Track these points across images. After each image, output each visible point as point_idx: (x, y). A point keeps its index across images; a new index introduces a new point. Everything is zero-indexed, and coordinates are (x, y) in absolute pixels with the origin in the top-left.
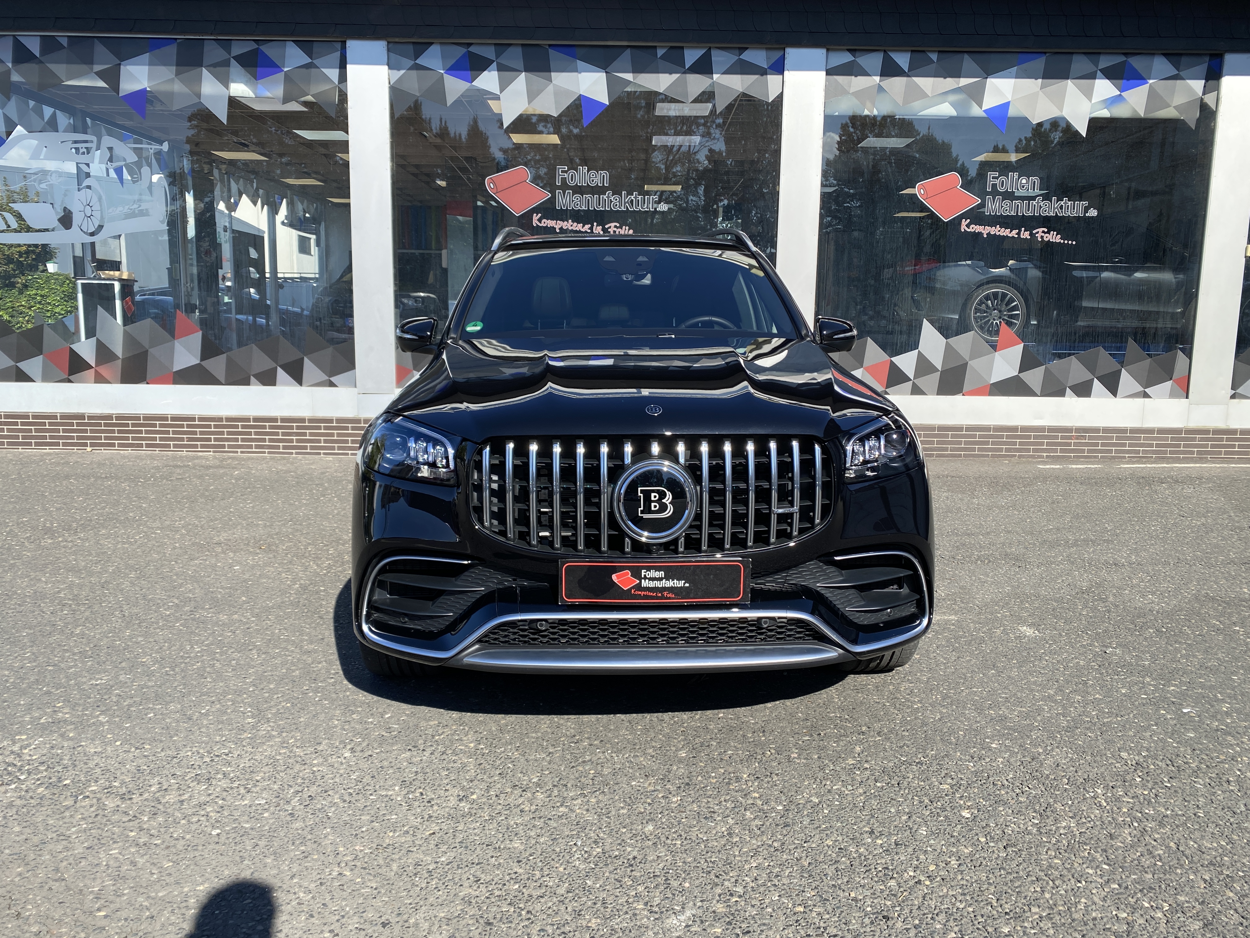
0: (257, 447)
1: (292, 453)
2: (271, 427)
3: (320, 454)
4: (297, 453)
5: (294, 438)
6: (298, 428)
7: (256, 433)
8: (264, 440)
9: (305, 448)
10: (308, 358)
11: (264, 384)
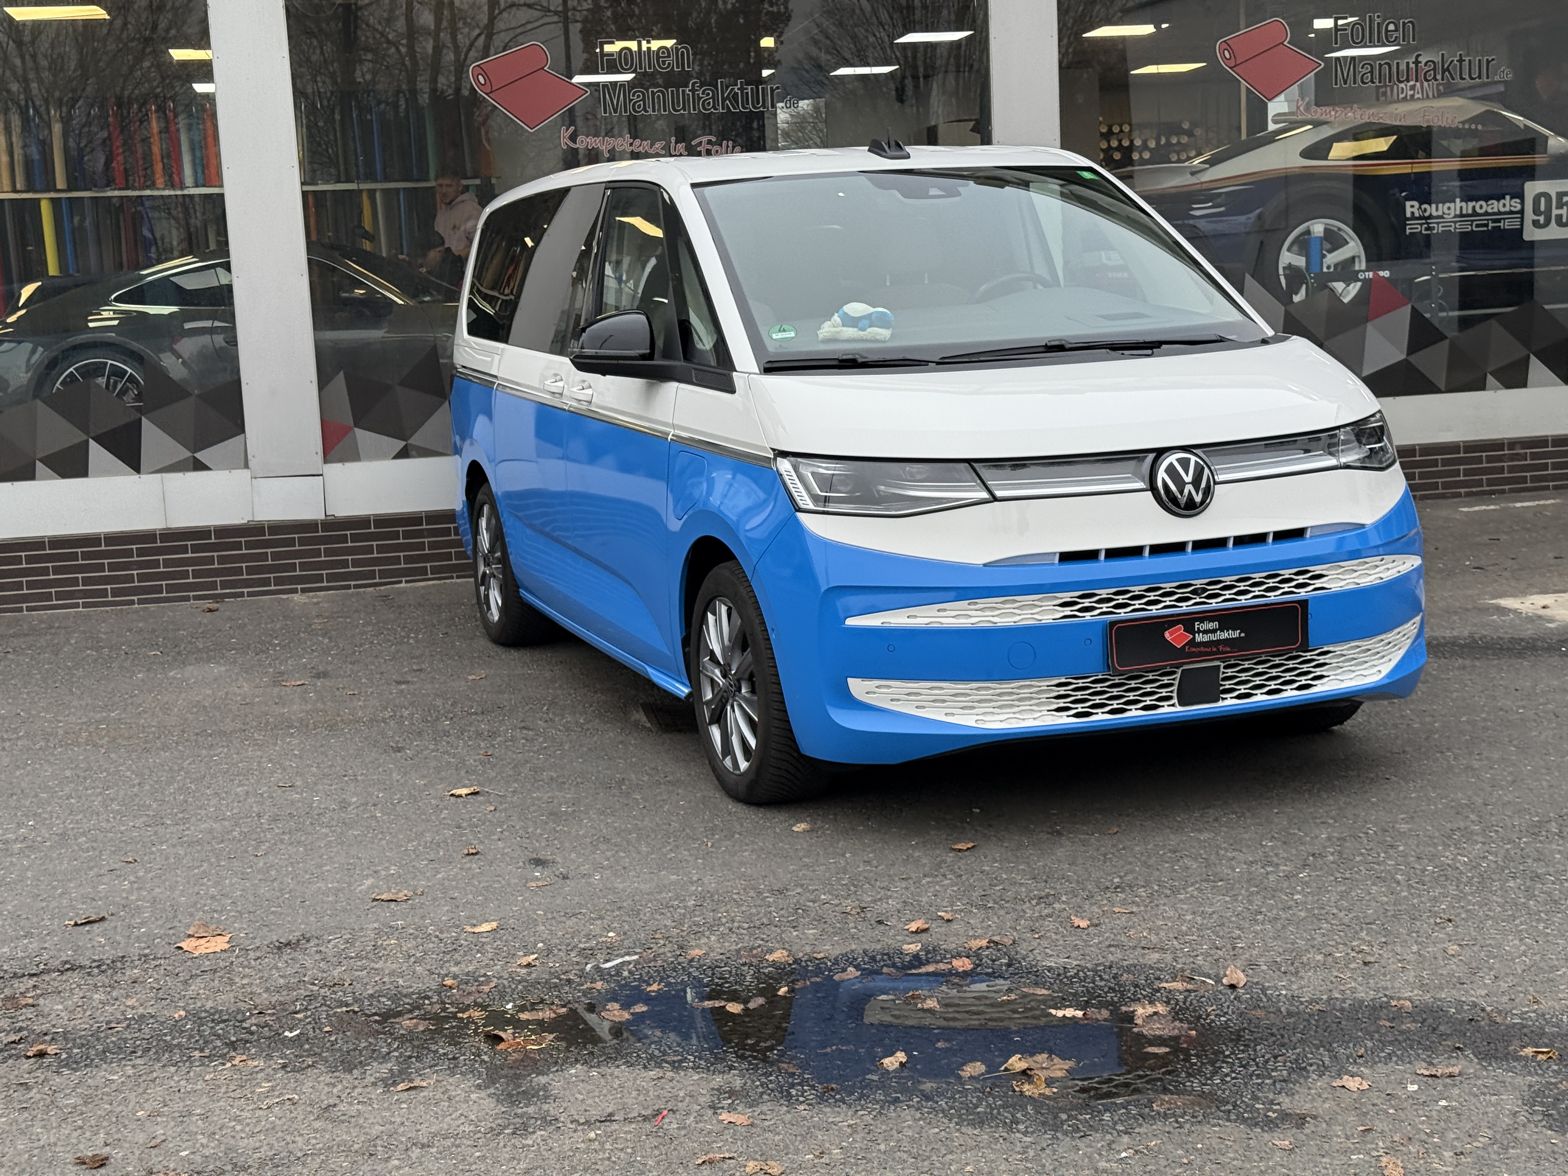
0: (60, 596)
1: (132, 602)
2: (86, 556)
3: (187, 599)
4: (140, 602)
5: (135, 572)
6: (141, 552)
7: (57, 570)
8: (75, 582)
9: (159, 590)
10: (147, 418)
11: (65, 474)
